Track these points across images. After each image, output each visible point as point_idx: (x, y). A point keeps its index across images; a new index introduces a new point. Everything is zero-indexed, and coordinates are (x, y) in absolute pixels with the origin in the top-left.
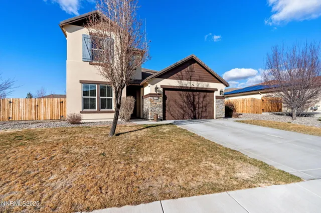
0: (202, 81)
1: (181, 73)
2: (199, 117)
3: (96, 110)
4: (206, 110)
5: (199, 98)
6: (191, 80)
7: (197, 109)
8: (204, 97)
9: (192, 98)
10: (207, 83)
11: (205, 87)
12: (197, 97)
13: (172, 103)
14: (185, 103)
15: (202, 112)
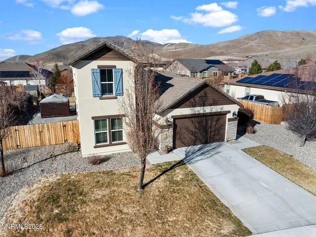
0: (216, 105)
1: (194, 100)
2: (210, 141)
3: (108, 143)
4: (218, 133)
5: (211, 123)
6: (204, 106)
7: (209, 133)
8: (218, 120)
9: (204, 123)
10: (221, 106)
11: (219, 111)
12: (209, 122)
13: (183, 130)
14: (197, 129)
15: (214, 135)
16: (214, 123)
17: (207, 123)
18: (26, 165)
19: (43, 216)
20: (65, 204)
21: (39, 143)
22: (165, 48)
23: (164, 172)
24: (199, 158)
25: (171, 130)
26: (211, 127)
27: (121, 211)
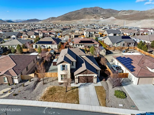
2: (89, 82)
4: (91, 80)
6: (86, 74)
13: (81, 79)
14: (85, 79)
16: (90, 78)
17: (88, 78)
18: (48, 82)
19: (49, 93)
20: (53, 92)
21: (51, 76)
22: (119, 13)
23: (72, 89)
24: (82, 87)
25: (78, 79)
26: (89, 79)
27: (61, 95)
